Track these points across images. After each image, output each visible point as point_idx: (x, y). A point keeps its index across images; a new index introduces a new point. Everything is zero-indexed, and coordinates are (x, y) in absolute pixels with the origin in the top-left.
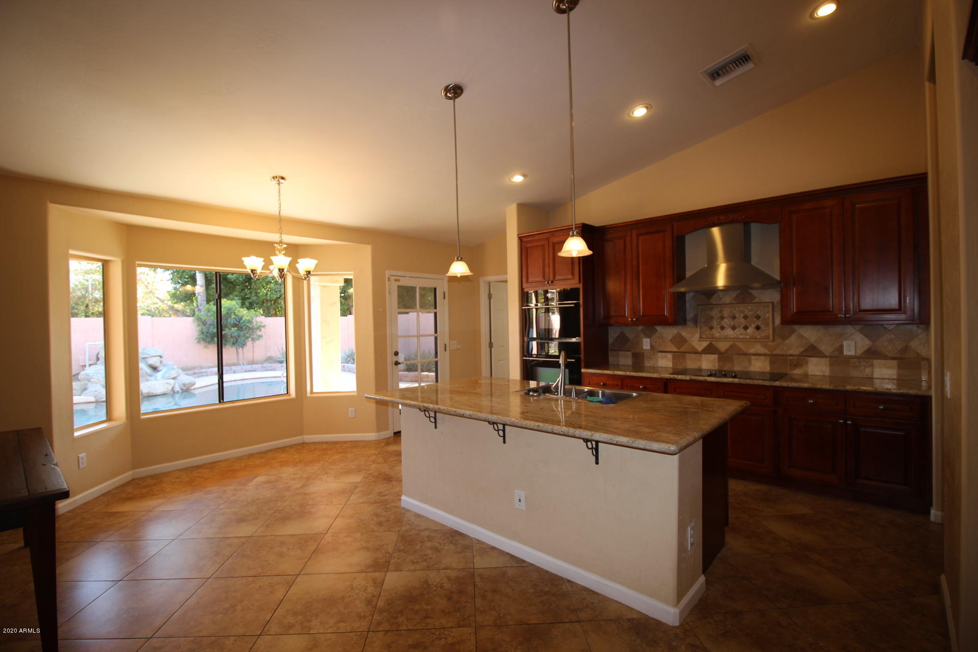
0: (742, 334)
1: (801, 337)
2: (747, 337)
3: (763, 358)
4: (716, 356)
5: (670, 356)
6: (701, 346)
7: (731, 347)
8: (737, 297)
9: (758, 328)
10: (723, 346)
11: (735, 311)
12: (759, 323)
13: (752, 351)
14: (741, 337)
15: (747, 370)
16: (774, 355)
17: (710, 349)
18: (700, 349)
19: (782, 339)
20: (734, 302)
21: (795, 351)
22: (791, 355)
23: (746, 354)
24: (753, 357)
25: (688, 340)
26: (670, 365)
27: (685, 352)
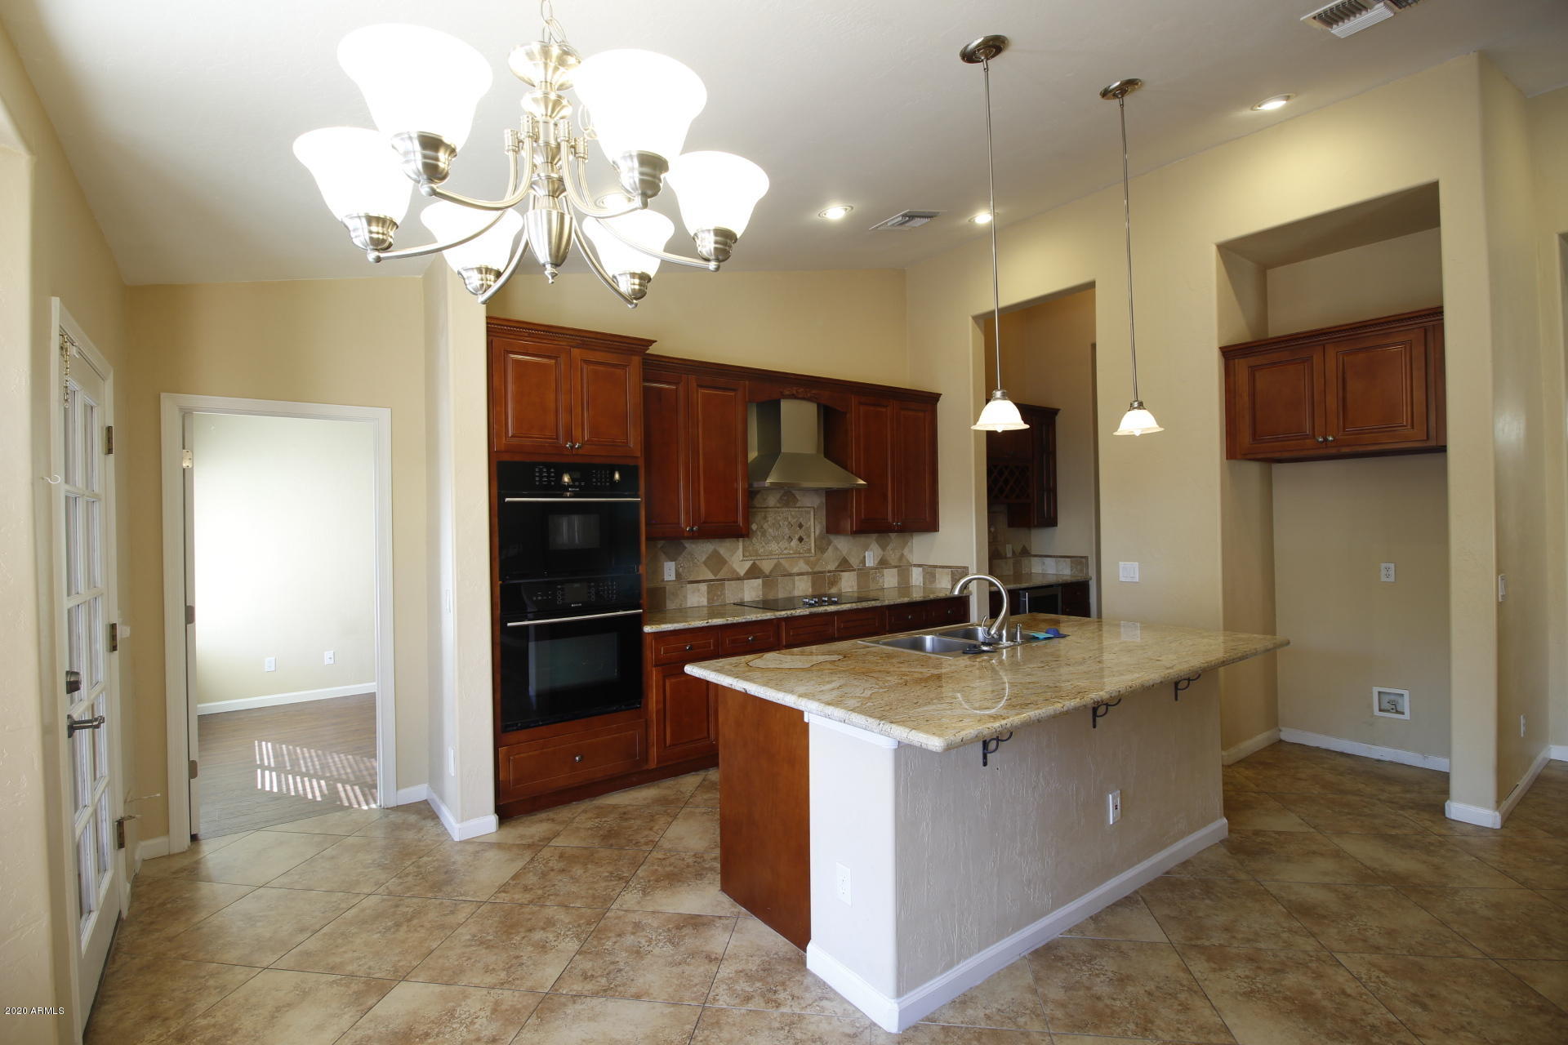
0: (786, 549)
1: (836, 549)
2: (791, 552)
3: (805, 577)
4: (760, 581)
5: (703, 587)
6: (742, 568)
7: (776, 566)
8: (781, 498)
9: (801, 540)
10: (767, 566)
11: (779, 518)
12: (801, 533)
13: (795, 570)
14: (785, 552)
15: (791, 595)
16: (815, 573)
17: (754, 573)
18: (742, 573)
19: (822, 552)
20: (778, 505)
21: (832, 567)
22: (829, 572)
23: (791, 575)
24: (797, 578)
25: (728, 560)
26: (704, 601)
27: (724, 580)
